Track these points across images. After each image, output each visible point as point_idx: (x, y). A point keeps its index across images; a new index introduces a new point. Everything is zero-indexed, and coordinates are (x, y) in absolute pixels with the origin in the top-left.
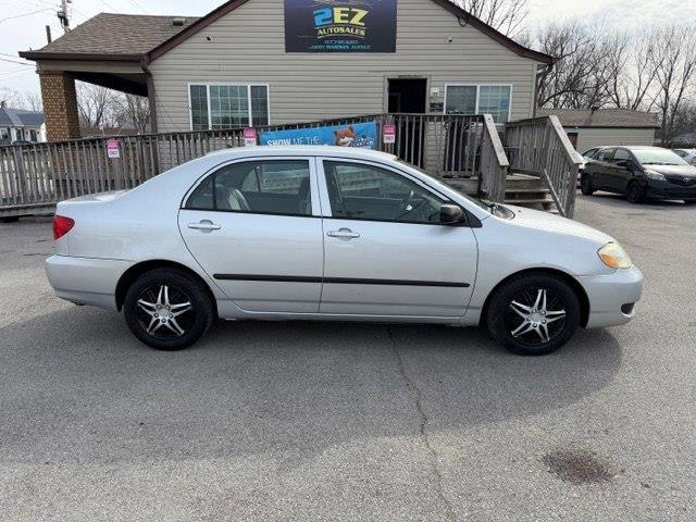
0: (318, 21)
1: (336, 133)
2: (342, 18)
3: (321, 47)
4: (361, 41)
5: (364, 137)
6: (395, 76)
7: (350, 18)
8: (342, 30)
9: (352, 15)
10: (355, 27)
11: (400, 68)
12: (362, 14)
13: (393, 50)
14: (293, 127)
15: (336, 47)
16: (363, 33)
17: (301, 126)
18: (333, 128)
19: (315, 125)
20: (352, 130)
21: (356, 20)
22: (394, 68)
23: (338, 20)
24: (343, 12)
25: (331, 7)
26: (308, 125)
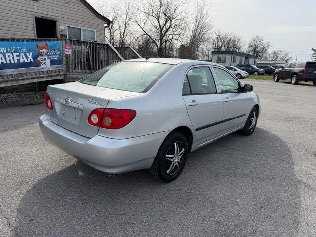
1: (37, 46)
5: (54, 50)
6: (39, 16)
14: (8, 40)
17: (13, 40)
19: (23, 40)
20: (47, 45)
26: (18, 40)
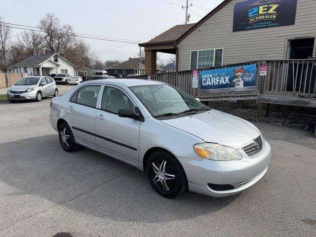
0: (250, 15)
1: (234, 71)
2: (263, 11)
3: (251, 27)
4: (273, 21)
5: (249, 72)
6: (293, 38)
7: (268, 11)
8: (263, 17)
9: (269, 8)
10: (270, 14)
11: (297, 33)
12: (275, 7)
13: (293, 23)
15: (259, 26)
16: (275, 17)
18: (233, 68)
20: (242, 69)
21: (271, 11)
22: (293, 34)
23: (261, 12)
24: (264, 8)
25: (258, 7)
